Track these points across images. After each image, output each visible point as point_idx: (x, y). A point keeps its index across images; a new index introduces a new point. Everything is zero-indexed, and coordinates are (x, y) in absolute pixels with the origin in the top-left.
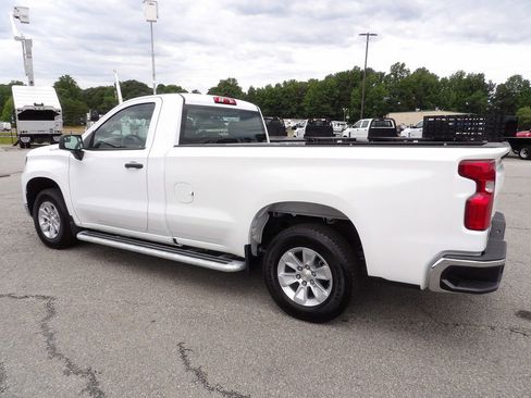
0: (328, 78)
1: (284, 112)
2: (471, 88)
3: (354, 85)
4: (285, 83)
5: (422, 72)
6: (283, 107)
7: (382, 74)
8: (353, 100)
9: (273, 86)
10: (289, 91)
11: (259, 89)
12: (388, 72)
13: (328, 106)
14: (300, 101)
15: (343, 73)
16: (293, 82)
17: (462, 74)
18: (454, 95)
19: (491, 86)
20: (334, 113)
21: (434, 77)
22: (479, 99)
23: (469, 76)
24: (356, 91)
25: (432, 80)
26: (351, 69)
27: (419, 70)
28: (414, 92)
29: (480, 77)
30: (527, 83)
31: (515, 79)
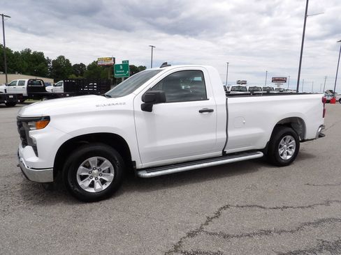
17: (29, 51)
18: (26, 65)
19: (48, 61)
22: (43, 68)
23: (35, 53)
25: (8, 53)
29: (41, 54)
30: (68, 61)
31: (61, 58)
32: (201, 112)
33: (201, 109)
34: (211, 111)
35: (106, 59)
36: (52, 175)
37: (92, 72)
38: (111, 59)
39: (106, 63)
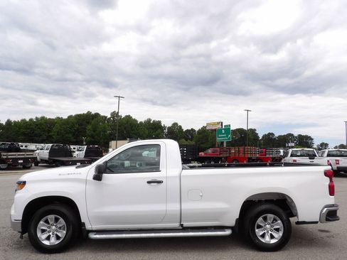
0: (70, 117)
1: (37, 138)
2: (155, 128)
3: (88, 123)
4: (37, 118)
5: (128, 117)
6: (36, 135)
7: (106, 117)
8: (88, 132)
9: (27, 120)
10: (41, 124)
11: (15, 122)
12: (109, 116)
13: (70, 135)
14: (49, 131)
15: (81, 115)
16: (43, 118)
17: (150, 120)
18: (147, 132)
19: (165, 127)
20: (75, 140)
21: (136, 121)
22: (159, 134)
23: (154, 121)
24: (89, 127)
25: (135, 123)
26: (85, 113)
27: (126, 116)
28: (125, 129)
29: (160, 122)
30: (180, 127)
31: (175, 124)
32: (149, 182)
33: (150, 180)
34: (160, 182)
35: (214, 124)
36: (20, 225)
37: (201, 136)
38: (218, 123)
39: (214, 128)
